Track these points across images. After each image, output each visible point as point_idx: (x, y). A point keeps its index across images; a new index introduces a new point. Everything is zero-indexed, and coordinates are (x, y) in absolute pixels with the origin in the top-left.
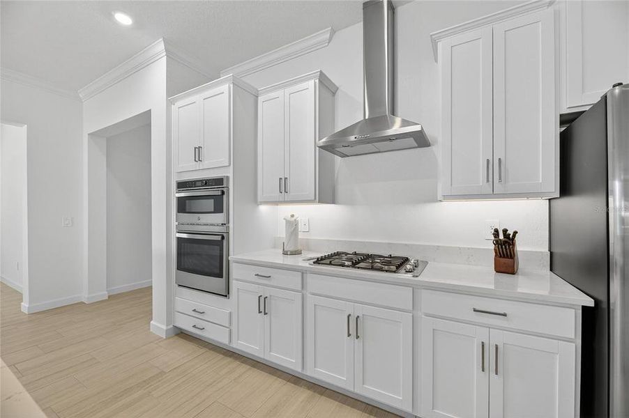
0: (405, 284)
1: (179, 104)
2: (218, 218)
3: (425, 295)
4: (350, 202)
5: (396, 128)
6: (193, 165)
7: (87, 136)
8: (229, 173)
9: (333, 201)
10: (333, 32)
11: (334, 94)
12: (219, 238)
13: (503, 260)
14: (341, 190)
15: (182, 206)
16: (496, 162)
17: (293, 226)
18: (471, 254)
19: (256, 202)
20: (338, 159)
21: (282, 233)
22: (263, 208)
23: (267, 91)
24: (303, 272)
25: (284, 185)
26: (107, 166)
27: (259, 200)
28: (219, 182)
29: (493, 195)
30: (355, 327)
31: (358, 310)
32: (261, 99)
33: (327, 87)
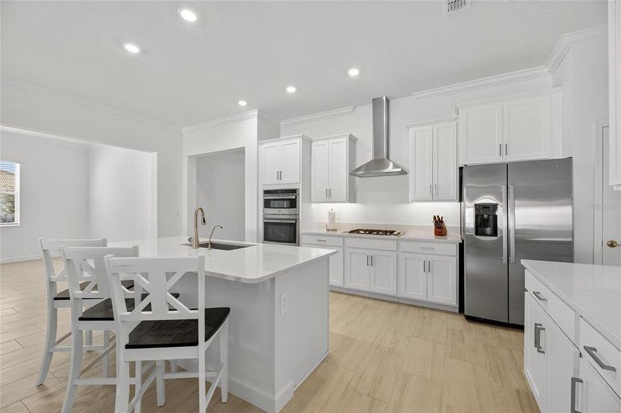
0: (393, 240)
1: (264, 146)
2: (292, 211)
3: (402, 244)
4: (364, 202)
5: (390, 169)
6: (276, 181)
7: (187, 158)
8: (300, 187)
9: (355, 202)
10: (354, 109)
11: (355, 142)
12: (294, 222)
13: (438, 230)
14: (359, 195)
15: (267, 204)
16: (434, 186)
17: (332, 216)
18: (426, 228)
19: (310, 201)
20: (357, 178)
21: (326, 220)
22: (314, 205)
23: (317, 140)
24: (344, 237)
25: (329, 192)
26: (197, 181)
27: (312, 200)
28: (294, 191)
29: (433, 200)
30: (371, 261)
31: (372, 253)
32: (314, 144)
33: (353, 140)
